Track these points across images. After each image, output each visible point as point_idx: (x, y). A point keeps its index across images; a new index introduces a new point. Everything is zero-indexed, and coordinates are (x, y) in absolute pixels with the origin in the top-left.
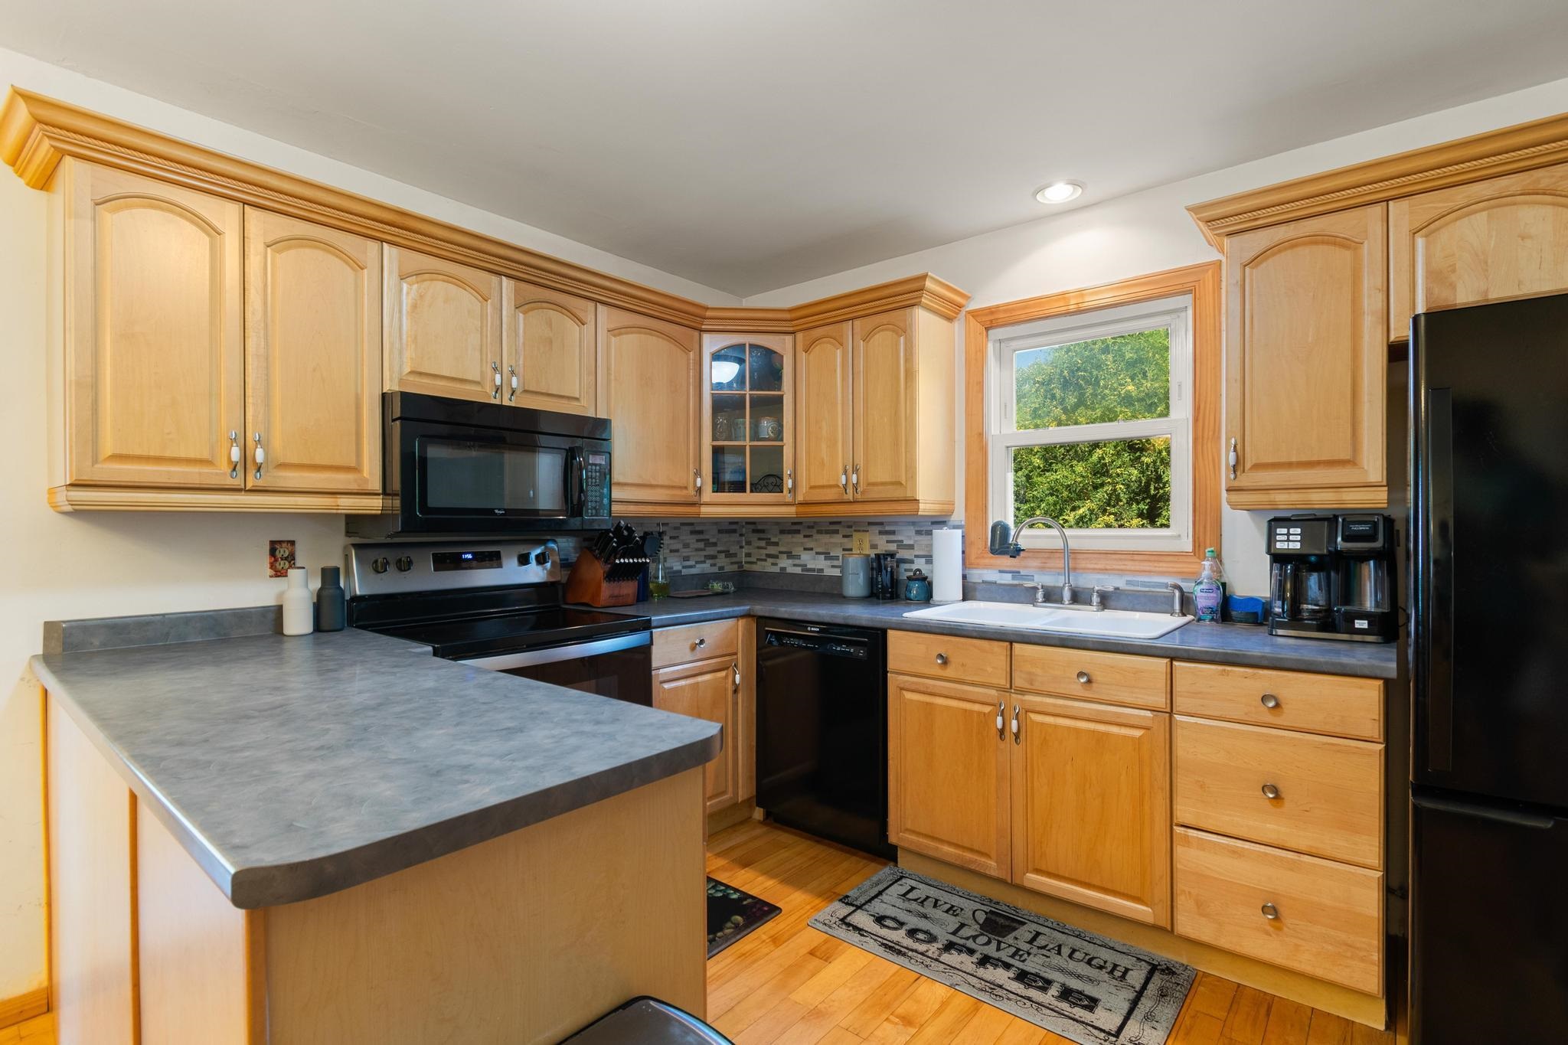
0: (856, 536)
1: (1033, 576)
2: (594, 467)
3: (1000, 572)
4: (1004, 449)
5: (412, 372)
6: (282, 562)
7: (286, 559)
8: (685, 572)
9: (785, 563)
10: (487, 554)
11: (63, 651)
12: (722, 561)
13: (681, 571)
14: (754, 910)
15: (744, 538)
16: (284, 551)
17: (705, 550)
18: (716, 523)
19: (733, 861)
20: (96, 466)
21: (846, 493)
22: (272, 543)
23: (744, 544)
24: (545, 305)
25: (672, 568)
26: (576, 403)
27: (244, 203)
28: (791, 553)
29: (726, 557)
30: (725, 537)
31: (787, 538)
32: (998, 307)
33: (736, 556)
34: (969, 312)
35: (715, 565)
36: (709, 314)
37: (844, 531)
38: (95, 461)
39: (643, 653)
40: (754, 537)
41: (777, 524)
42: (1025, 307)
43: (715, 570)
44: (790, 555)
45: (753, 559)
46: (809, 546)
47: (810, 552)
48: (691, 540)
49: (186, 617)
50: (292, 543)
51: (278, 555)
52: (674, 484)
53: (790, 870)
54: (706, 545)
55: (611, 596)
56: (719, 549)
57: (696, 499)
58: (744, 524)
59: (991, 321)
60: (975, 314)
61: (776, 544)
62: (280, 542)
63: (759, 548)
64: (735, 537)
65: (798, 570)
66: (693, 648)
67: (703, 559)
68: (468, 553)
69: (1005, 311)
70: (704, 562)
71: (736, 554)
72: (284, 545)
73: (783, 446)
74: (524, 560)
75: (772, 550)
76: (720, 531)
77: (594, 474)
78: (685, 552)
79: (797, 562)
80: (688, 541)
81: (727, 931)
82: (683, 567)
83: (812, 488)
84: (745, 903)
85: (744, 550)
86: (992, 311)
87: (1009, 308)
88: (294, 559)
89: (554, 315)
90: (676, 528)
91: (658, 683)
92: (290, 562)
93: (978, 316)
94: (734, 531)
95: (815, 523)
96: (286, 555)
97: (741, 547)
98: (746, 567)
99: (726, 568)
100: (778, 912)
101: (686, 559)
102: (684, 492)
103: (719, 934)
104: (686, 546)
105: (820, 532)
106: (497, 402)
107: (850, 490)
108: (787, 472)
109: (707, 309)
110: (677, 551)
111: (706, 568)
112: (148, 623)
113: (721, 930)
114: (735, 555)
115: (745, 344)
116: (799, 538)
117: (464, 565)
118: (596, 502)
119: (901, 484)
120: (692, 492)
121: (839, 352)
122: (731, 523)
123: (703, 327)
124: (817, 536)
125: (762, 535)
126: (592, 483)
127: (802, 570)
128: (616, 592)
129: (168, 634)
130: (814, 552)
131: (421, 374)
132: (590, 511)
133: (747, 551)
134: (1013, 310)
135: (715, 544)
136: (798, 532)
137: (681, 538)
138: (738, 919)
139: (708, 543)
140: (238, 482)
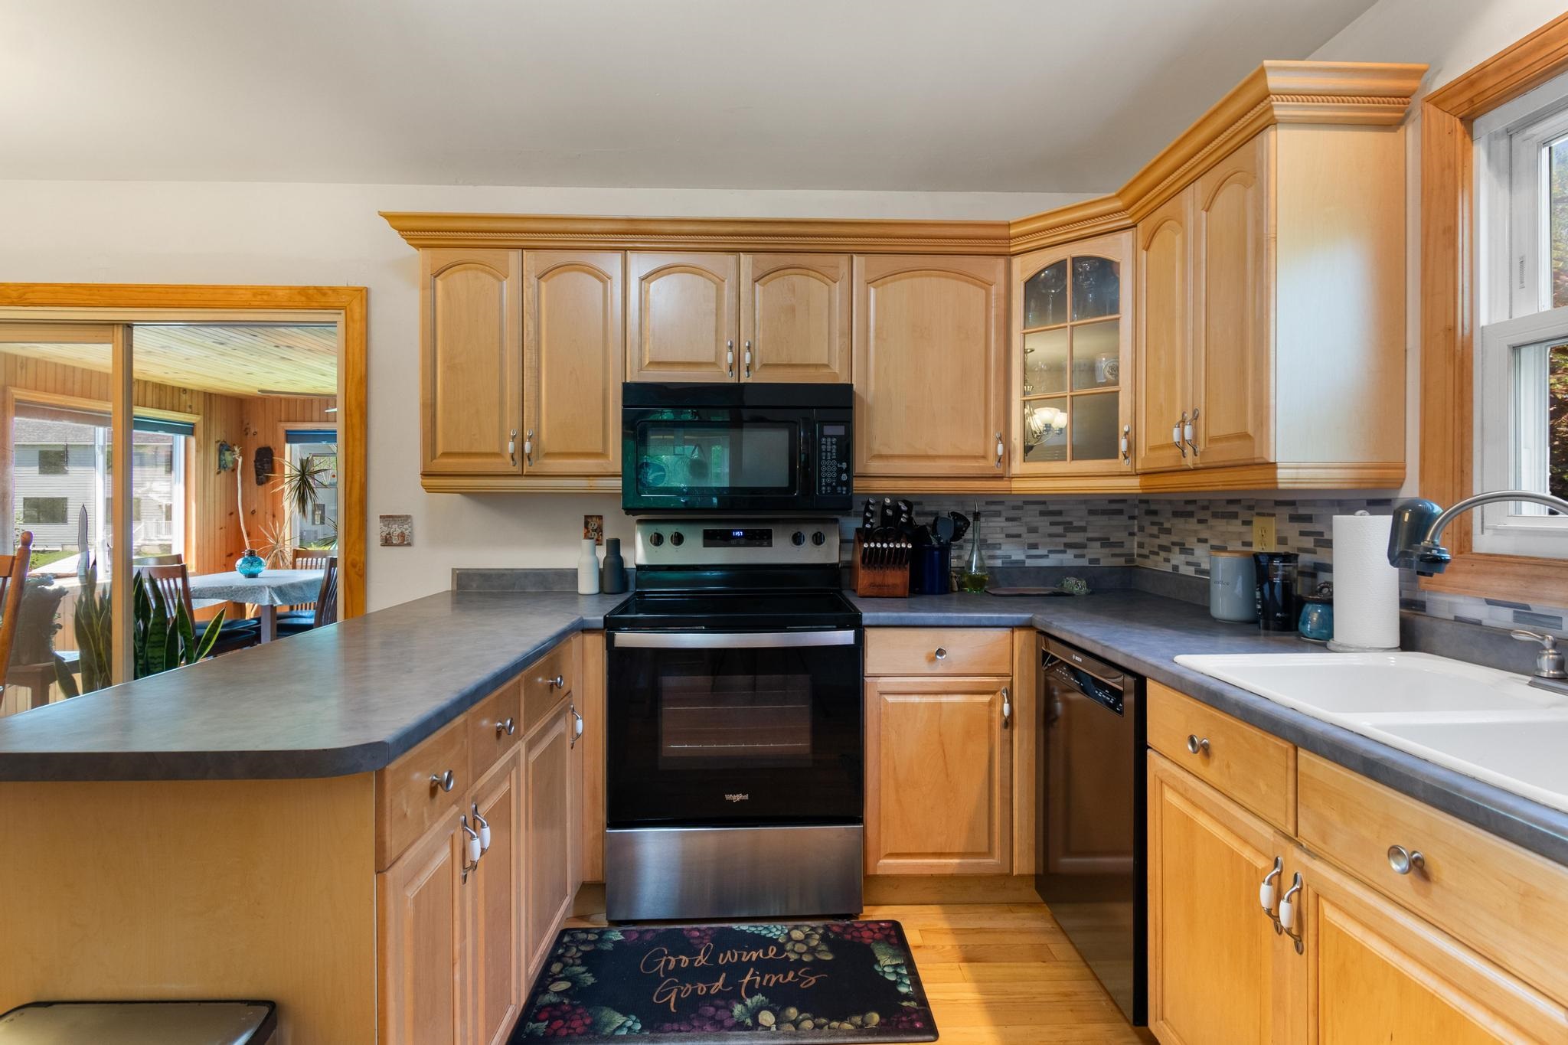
0: (1258, 522)
1: (1560, 618)
2: (829, 440)
3: (1489, 602)
4: (1506, 352)
5: (651, 363)
6: (593, 533)
7: (595, 531)
8: (1029, 563)
9: (1177, 558)
10: (758, 532)
11: (458, 589)
12: (1095, 551)
13: (1024, 562)
14: (904, 1019)
15: (1136, 522)
16: (593, 524)
17: (1065, 536)
18: (1085, 502)
19: (960, 946)
20: (434, 461)
21: (1184, 457)
22: (586, 517)
23: (1136, 530)
24: (789, 271)
25: (1010, 557)
26: (825, 371)
27: (523, 249)
28: (1184, 545)
29: (1103, 546)
30: (1100, 521)
31: (1180, 524)
32: (1483, 67)
33: (1123, 547)
34: (1429, 99)
35: (1083, 556)
36: (1013, 231)
37: (1245, 515)
38: (434, 457)
39: (854, 654)
40: (1146, 521)
41: (1170, 502)
42: (1543, 45)
43: (1083, 562)
44: (1185, 550)
45: (1145, 552)
46: (1203, 536)
47: (1204, 545)
48: (1043, 523)
49: (526, 573)
50: (600, 517)
51: (590, 528)
52: (964, 454)
53: (1014, 994)
54: (1066, 530)
55: (873, 585)
56: (1090, 535)
57: (999, 471)
58: (1137, 502)
59: (1471, 101)
60: (1438, 100)
61: (1168, 531)
62: (591, 517)
63: (1152, 536)
64: (1122, 520)
65: (1190, 571)
66: (932, 659)
67: (1062, 548)
68: (739, 530)
69: (1498, 70)
70: (1064, 552)
71: (1123, 543)
72: (594, 519)
73: (1118, 392)
74: (818, 540)
75: (1164, 540)
76: (1092, 512)
77: (829, 447)
78: (1032, 538)
79: (1190, 558)
80: (1035, 524)
81: (847, 1026)
82: (1029, 557)
83: (1153, 449)
84: (905, 1004)
85: (1136, 537)
86: (1470, 81)
87: (1505, 62)
88: (602, 531)
89: (798, 280)
90: (1014, 508)
91: (877, 695)
92: (598, 533)
93: (1444, 100)
94: (1120, 512)
95: (1210, 501)
96: (595, 528)
97: (1132, 534)
98: (1139, 561)
99: (1101, 561)
100: (932, 1037)
101: (1034, 546)
102: (982, 463)
103: (835, 1024)
104: (1033, 530)
105: (1215, 515)
106: (733, 380)
107: (1189, 450)
108: (1123, 428)
109: (1009, 225)
110: (1019, 536)
111: (1068, 559)
112: (503, 575)
113: (842, 1020)
114: (1121, 544)
115: (1066, 260)
116: (1192, 524)
117: (733, 542)
118: (831, 477)
119: (1249, 436)
120: (992, 462)
121: (1178, 239)
122: (1111, 501)
123: (1012, 250)
124: (1212, 522)
125: (1155, 519)
126: (826, 457)
127: (1196, 572)
128: (879, 580)
129: (514, 584)
130: (1208, 545)
131: (659, 363)
132: (824, 488)
133: (1140, 540)
134: (1517, 60)
135: (1083, 529)
136: (1190, 515)
137: (1024, 520)
138: (875, 1018)
139: (1069, 527)
140: (516, 469)
